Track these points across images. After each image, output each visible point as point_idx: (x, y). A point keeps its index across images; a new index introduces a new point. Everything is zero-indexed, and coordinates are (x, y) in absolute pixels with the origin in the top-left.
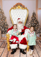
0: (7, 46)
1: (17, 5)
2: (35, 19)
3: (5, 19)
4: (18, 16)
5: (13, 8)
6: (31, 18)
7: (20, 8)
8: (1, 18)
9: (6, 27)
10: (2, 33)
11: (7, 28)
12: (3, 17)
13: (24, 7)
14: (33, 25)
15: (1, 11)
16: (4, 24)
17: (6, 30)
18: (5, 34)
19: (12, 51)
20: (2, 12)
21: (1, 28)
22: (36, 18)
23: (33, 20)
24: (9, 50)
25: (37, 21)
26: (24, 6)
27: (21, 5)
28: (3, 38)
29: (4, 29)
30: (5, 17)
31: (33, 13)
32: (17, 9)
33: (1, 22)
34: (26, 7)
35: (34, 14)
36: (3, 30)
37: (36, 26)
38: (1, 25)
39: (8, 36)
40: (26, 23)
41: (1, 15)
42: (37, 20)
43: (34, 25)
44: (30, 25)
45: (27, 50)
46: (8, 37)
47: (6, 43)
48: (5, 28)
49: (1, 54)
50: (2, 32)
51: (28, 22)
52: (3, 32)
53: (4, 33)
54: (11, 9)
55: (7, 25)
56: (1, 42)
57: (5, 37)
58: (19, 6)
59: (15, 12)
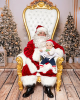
0: (18, 81)
1: (37, 1)
3: (14, 27)
5: (30, 7)
6: (64, 26)
7: (43, 7)
8: (7, 26)
9: (16, 43)
11: (18, 46)
12: (10, 24)
13: (50, 5)
14: (69, 39)
15: (6, 12)
16: (13, 36)
17: (17, 49)
18: (14, 56)
20: (9, 14)
21: (6, 44)
22: (75, 26)
23: (68, 29)
24: (21, 88)
25: (75, 32)
26: (51, 3)
27: (45, 1)
28: (10, 65)
29: (13, 48)
30: (14, 24)
31: (69, 17)
33: (7, 33)
34: (54, 5)
35: (70, 19)
36: (10, 48)
37: (74, 42)
38: (7, 38)
39: (20, 60)
40: (56, 35)
41: (8, 20)
42: (76, 30)
43: (71, 39)
44: (62, 39)
47: (15, 74)
48: (13, 45)
49: (6, 96)
50: (8, 53)
51: (59, 34)
52: (11, 53)
53: (12, 56)
54: (27, 9)
55: (18, 40)
56: (6, 73)
57: (15, 62)
58: (42, 3)
59: (34, 15)
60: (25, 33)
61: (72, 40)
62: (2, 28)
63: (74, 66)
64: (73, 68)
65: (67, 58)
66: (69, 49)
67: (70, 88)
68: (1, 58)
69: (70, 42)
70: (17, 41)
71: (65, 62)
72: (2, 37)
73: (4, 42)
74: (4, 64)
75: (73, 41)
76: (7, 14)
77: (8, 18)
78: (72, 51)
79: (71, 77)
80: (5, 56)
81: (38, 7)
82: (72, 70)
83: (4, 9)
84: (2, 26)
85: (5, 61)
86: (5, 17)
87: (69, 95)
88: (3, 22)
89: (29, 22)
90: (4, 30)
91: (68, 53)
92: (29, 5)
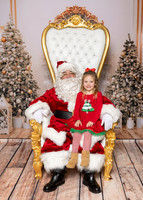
0: (33, 161)
1: (69, 14)
2: (132, 64)
3: (26, 62)
4: (74, 52)
5: (54, 25)
6: (118, 60)
7: (80, 25)
8: (12, 59)
9: (30, 91)
10: (14, 115)
11: (33, 97)
12: (19, 57)
13: (93, 22)
14: (127, 84)
15: (12, 34)
16: (23, 79)
19: (49, 180)
20: (16, 37)
21: (11, 94)
22: (138, 59)
23: (125, 66)
24: (39, 175)
25: (139, 70)
26: (94, 17)
27: (83, 14)
28: (18, 131)
29: (23, 100)
30: (26, 57)
31: (127, 43)
32: (70, 27)
33: (13, 72)
34: (100, 21)
35: (129, 46)
36: (19, 101)
37: (136, 89)
38: (12, 83)
39: (36, 123)
41: (14, 50)
42: (140, 67)
43: (131, 83)
44: (114, 84)
45: (106, 175)
46: (35, 127)
47: (27, 149)
48: (24, 94)
49: (11, 189)
50: (15, 110)
51: (109, 75)
52: (20, 111)
53: (22, 115)
54: (49, 28)
55: (33, 85)
58: (78, 18)
59: (63, 39)
60: (46, 74)
61: (133, 86)
62: (4, 63)
63: (136, 133)
64: (135, 137)
65: (123, 119)
66: (127, 103)
67: (128, 174)
68: (2, 118)
69: (129, 89)
70: (31, 88)
71: (121, 126)
72: (4, 80)
73: (7, 90)
74: (7, 131)
75: (134, 88)
76: (13, 39)
77: (14, 45)
78: (133, 105)
79: (132, 155)
80: (9, 116)
81: (70, 24)
82: (132, 141)
83: (6, 28)
84: (4, 59)
85: (9, 125)
86: (8, 43)
87: (127, 186)
88: (6, 53)
89: (54, 52)
90: (8, 67)
91: (126, 109)
92: (52, 22)
